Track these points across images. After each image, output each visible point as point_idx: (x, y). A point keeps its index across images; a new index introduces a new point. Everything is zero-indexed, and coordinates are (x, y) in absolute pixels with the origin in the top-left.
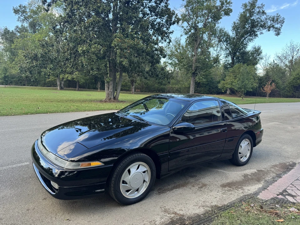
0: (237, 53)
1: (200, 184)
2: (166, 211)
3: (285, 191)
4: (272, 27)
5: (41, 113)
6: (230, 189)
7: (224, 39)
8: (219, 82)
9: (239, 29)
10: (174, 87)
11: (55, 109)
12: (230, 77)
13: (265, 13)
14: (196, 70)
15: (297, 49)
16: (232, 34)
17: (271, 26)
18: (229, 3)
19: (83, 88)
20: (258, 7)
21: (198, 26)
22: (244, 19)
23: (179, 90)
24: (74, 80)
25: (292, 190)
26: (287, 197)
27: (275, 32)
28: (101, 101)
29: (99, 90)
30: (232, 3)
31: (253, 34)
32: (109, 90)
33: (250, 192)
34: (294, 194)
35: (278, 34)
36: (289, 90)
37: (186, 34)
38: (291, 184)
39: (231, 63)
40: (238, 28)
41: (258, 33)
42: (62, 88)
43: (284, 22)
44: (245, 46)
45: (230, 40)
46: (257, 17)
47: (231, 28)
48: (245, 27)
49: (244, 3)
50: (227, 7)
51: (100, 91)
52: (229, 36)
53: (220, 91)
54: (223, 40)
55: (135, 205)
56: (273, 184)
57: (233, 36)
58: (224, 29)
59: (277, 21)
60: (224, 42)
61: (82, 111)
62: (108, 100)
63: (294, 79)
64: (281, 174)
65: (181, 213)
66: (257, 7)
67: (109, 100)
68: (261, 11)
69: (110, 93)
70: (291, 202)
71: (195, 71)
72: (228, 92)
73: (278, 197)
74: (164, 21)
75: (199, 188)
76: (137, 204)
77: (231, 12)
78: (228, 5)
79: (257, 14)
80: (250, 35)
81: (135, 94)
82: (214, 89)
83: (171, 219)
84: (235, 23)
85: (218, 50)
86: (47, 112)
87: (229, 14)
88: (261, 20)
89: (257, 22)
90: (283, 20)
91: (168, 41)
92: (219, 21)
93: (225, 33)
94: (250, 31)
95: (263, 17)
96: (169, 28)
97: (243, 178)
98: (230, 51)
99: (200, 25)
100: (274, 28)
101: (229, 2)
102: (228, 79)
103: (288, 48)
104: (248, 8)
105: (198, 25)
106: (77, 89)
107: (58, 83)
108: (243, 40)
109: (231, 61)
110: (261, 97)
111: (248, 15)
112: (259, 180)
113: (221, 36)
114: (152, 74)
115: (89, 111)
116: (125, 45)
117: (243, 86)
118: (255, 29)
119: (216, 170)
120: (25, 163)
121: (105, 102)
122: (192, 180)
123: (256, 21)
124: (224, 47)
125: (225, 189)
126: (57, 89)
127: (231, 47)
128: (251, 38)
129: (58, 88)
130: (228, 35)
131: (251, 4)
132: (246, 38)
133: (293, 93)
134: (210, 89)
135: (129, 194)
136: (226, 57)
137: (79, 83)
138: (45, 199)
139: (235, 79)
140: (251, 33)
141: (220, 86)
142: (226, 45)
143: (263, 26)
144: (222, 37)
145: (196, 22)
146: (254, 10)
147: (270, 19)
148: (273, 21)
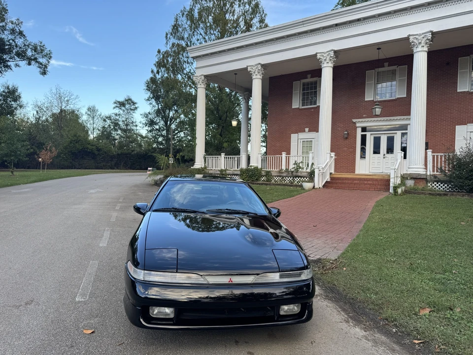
4: (34, 60)
13: (24, 36)
17: (32, 58)
20: (12, 23)
27: (39, 69)
35: (44, 73)
36: (66, 158)
41: (11, 64)
43: (51, 57)
46: (10, 37)
59: (42, 52)
63: (71, 143)
66: (8, 20)
68: (18, 30)
79: (11, 33)
88: (17, 44)
89: (10, 45)
90: (49, 54)
100: (37, 62)
103: (54, 96)
117: (12, 151)
118: (5, 57)
123: (7, 43)
133: (71, 162)
143: (21, 55)
147: (31, 47)
148: (35, 51)
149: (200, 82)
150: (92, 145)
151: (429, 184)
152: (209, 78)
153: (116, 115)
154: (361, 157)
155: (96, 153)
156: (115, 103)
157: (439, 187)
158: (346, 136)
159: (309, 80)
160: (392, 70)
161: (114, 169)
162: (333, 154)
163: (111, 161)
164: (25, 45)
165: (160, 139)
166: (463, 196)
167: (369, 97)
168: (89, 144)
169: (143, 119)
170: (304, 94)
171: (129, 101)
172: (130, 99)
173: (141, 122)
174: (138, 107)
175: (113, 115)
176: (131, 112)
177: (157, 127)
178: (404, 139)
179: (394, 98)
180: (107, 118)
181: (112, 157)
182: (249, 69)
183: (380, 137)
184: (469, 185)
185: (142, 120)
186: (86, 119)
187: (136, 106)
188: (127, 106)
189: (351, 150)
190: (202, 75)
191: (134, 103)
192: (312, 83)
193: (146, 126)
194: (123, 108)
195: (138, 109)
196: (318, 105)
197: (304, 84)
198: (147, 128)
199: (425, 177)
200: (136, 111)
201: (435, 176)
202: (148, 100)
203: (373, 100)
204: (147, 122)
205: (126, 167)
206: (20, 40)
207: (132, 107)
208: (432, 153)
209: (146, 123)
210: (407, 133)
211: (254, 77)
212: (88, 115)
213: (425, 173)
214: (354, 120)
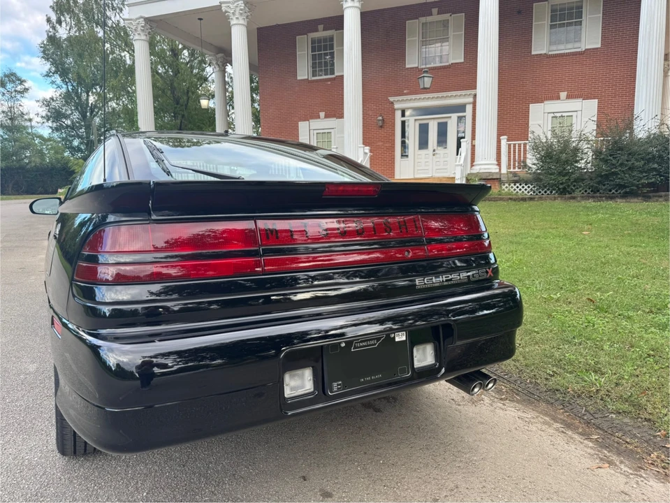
149: (139, 29)
151: (504, 187)
152: (154, 24)
154: (402, 156)
157: (523, 190)
158: (380, 123)
159: (321, 34)
160: (444, 21)
162: (367, 149)
165: (76, 143)
166: (555, 199)
167: (412, 62)
169: (42, 109)
170: (314, 57)
171: (12, 77)
172: (13, 74)
173: (38, 114)
174: (30, 88)
176: (18, 96)
177: (69, 122)
178: (461, 125)
179: (447, 64)
182: (224, 9)
183: (427, 124)
184: (562, 184)
185: (40, 110)
187: (27, 85)
188: (9, 86)
189: (387, 145)
190: (141, 17)
191: (22, 82)
192: (325, 40)
193: (48, 120)
195: (30, 91)
196: (337, 74)
197: (313, 41)
198: (50, 124)
199: (498, 177)
200: (26, 94)
201: (515, 174)
202: (47, 75)
203: (417, 68)
204: (49, 114)
205: (17, 191)
207: (19, 88)
208: (508, 140)
209: (47, 115)
210: (465, 117)
211: (232, 23)
213: (497, 171)
214: (391, 99)
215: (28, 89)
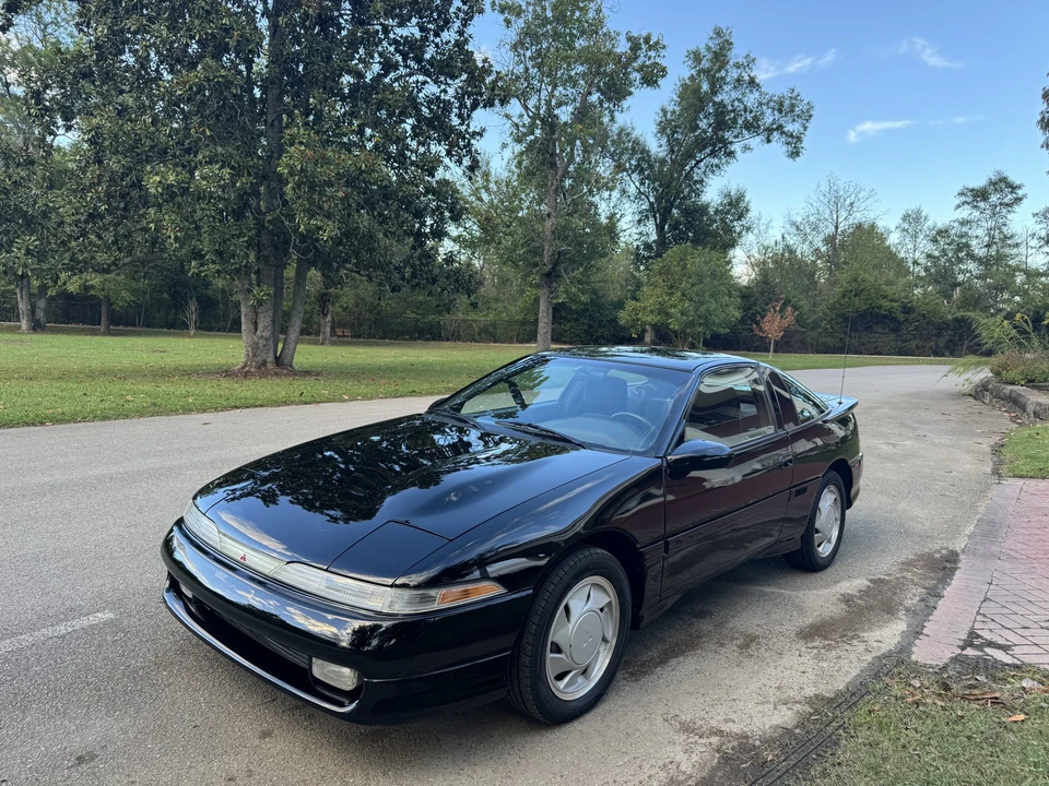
0: (675, 211)
1: (737, 635)
2: (687, 728)
3: (973, 634)
4: (777, 129)
5: (17, 425)
6: (827, 642)
7: (633, 162)
8: (620, 305)
9: (677, 132)
10: (474, 321)
11: (67, 408)
12: (656, 287)
13: (758, 85)
14: (556, 264)
15: (848, 202)
16: (656, 146)
17: (774, 127)
18: (656, 46)
19: (126, 325)
20: (737, 66)
21: (557, 117)
22: (694, 101)
23: (491, 329)
24: (92, 292)
25: (991, 630)
26: (988, 650)
27: (785, 148)
28: (227, 373)
29: (192, 332)
30: (664, 47)
31: (720, 149)
32: (256, 330)
33: (885, 648)
34: (1001, 642)
35: (795, 154)
36: (831, 330)
37: (518, 140)
38: (978, 613)
39: (654, 242)
40: (676, 127)
41: (736, 147)
42: (36, 327)
43: (811, 116)
44: (696, 186)
45: (651, 167)
46: (734, 95)
47: (654, 129)
48: (697, 127)
49: (693, 48)
50: (650, 58)
51: (195, 336)
52: (649, 151)
53: (622, 334)
54: (627, 165)
55: (582, 719)
56: (931, 618)
57: (660, 155)
58: (633, 128)
59: (793, 111)
60: (633, 172)
61: (175, 412)
62: (253, 370)
63: (844, 296)
64: (936, 587)
65: (736, 729)
66: (731, 63)
67: (259, 368)
68: (747, 78)
69: (262, 342)
70: (1007, 665)
71: (554, 268)
72: (648, 338)
73: (964, 652)
74: (451, 91)
75: (740, 647)
76: (588, 717)
77: (663, 76)
78: (652, 53)
79: (735, 88)
80: (713, 154)
81: (333, 344)
82: (604, 327)
83: (718, 751)
84: (664, 111)
85: (614, 199)
86: (38, 419)
87: (656, 82)
88: (745, 107)
89: (733, 111)
90: (808, 111)
91: (466, 162)
92: (625, 104)
93: (636, 142)
94: (711, 138)
95: (751, 99)
96: (469, 116)
97: (843, 606)
98: (651, 204)
99: (564, 114)
100: (783, 133)
101: (657, 43)
102: (651, 297)
103: (822, 198)
104: (705, 64)
105: (556, 112)
106: (102, 327)
107: (23, 306)
108: (692, 169)
109: (654, 237)
110: (749, 351)
111: (705, 87)
112: (889, 610)
113: (622, 154)
114: (414, 275)
115: (204, 411)
116: (328, 172)
117: (700, 317)
118: (727, 135)
119: (758, 588)
120: (99, 615)
121: (247, 375)
122: (705, 626)
123: (730, 108)
124: (632, 190)
125: (816, 644)
126: (20, 327)
127: (655, 189)
128: (716, 161)
129: (24, 324)
130: (644, 150)
131: (715, 52)
132: (701, 160)
133: (841, 339)
134: (590, 327)
135: (567, 686)
136: (639, 221)
137: (110, 304)
138: (266, 734)
139: (671, 294)
140: (714, 145)
141: (623, 317)
142: (637, 184)
143: (751, 126)
144: (625, 157)
145: (550, 101)
146: (723, 73)
147: (772, 104)
148: (780, 111)
150: (892, 301)
153: (963, 223)
155: (901, 317)
156: (962, 194)
161: (942, 355)
163: (939, 335)
164: (761, 104)
168: (886, 297)
169: (1041, 226)
171: (1002, 184)
172: (1004, 180)
174: (1025, 196)
175: (956, 224)
176: (1004, 211)
180: (940, 232)
181: (942, 327)
185: (1038, 227)
186: (897, 241)
187: (1020, 193)
188: (994, 198)
191: (1013, 188)
194: (982, 204)
195: (1025, 200)
200: (1016, 208)
206: (752, 96)
207: (1008, 198)
212: (904, 230)
215: (1021, 199)
